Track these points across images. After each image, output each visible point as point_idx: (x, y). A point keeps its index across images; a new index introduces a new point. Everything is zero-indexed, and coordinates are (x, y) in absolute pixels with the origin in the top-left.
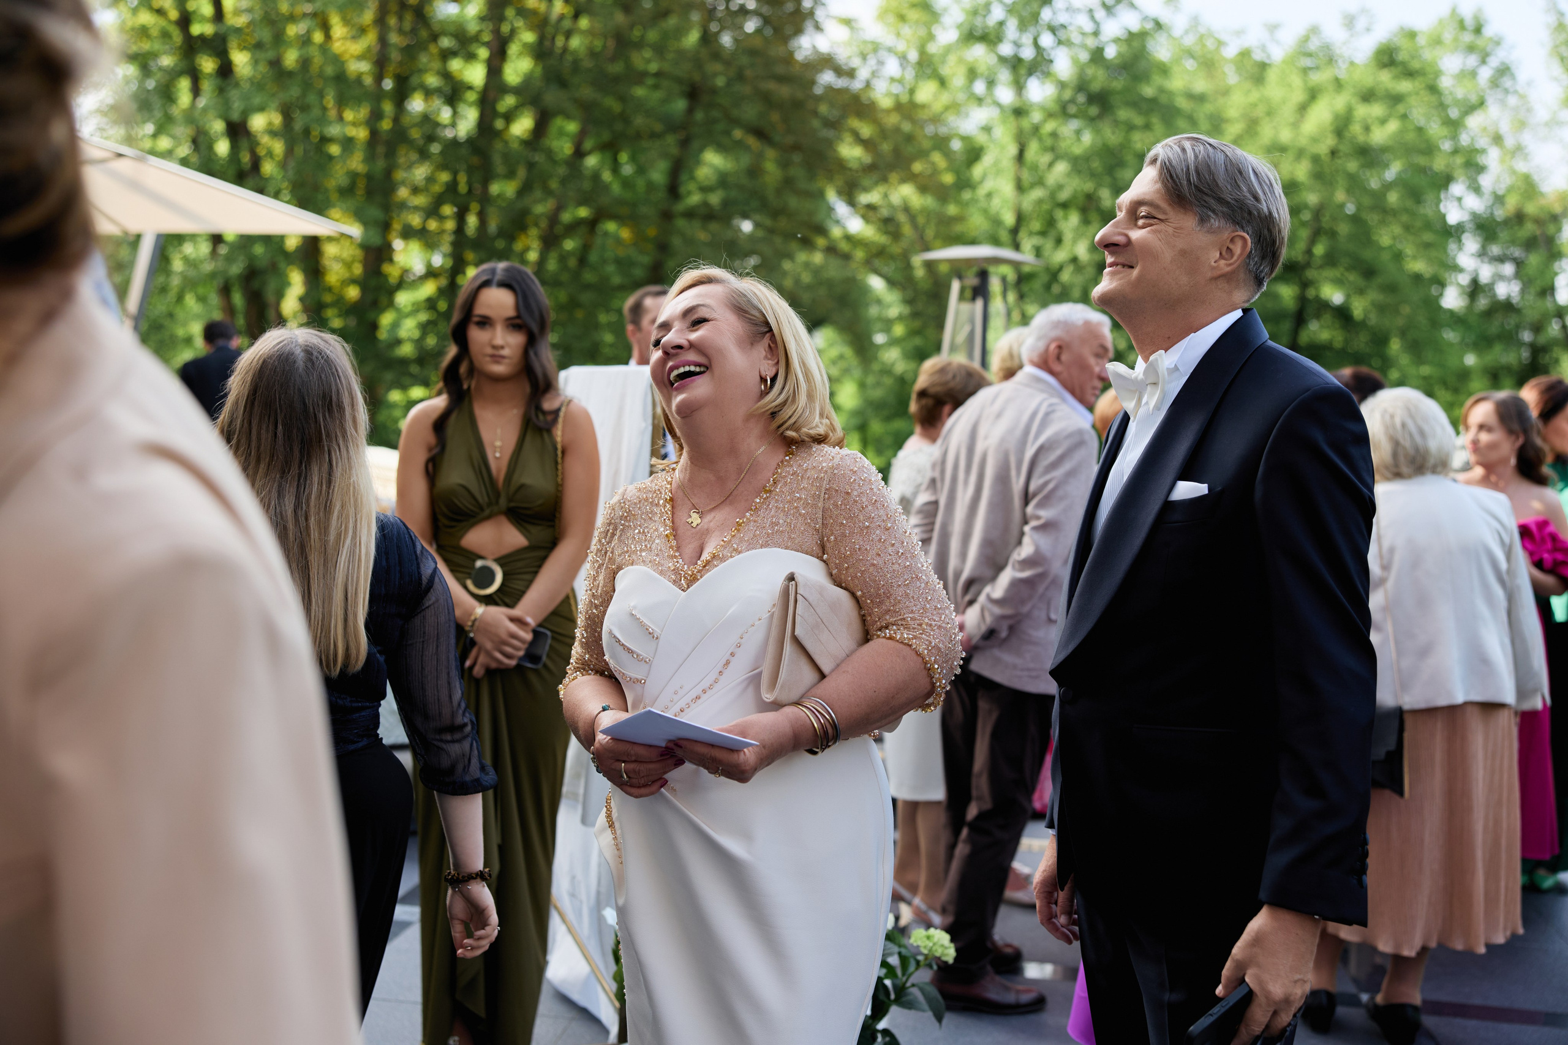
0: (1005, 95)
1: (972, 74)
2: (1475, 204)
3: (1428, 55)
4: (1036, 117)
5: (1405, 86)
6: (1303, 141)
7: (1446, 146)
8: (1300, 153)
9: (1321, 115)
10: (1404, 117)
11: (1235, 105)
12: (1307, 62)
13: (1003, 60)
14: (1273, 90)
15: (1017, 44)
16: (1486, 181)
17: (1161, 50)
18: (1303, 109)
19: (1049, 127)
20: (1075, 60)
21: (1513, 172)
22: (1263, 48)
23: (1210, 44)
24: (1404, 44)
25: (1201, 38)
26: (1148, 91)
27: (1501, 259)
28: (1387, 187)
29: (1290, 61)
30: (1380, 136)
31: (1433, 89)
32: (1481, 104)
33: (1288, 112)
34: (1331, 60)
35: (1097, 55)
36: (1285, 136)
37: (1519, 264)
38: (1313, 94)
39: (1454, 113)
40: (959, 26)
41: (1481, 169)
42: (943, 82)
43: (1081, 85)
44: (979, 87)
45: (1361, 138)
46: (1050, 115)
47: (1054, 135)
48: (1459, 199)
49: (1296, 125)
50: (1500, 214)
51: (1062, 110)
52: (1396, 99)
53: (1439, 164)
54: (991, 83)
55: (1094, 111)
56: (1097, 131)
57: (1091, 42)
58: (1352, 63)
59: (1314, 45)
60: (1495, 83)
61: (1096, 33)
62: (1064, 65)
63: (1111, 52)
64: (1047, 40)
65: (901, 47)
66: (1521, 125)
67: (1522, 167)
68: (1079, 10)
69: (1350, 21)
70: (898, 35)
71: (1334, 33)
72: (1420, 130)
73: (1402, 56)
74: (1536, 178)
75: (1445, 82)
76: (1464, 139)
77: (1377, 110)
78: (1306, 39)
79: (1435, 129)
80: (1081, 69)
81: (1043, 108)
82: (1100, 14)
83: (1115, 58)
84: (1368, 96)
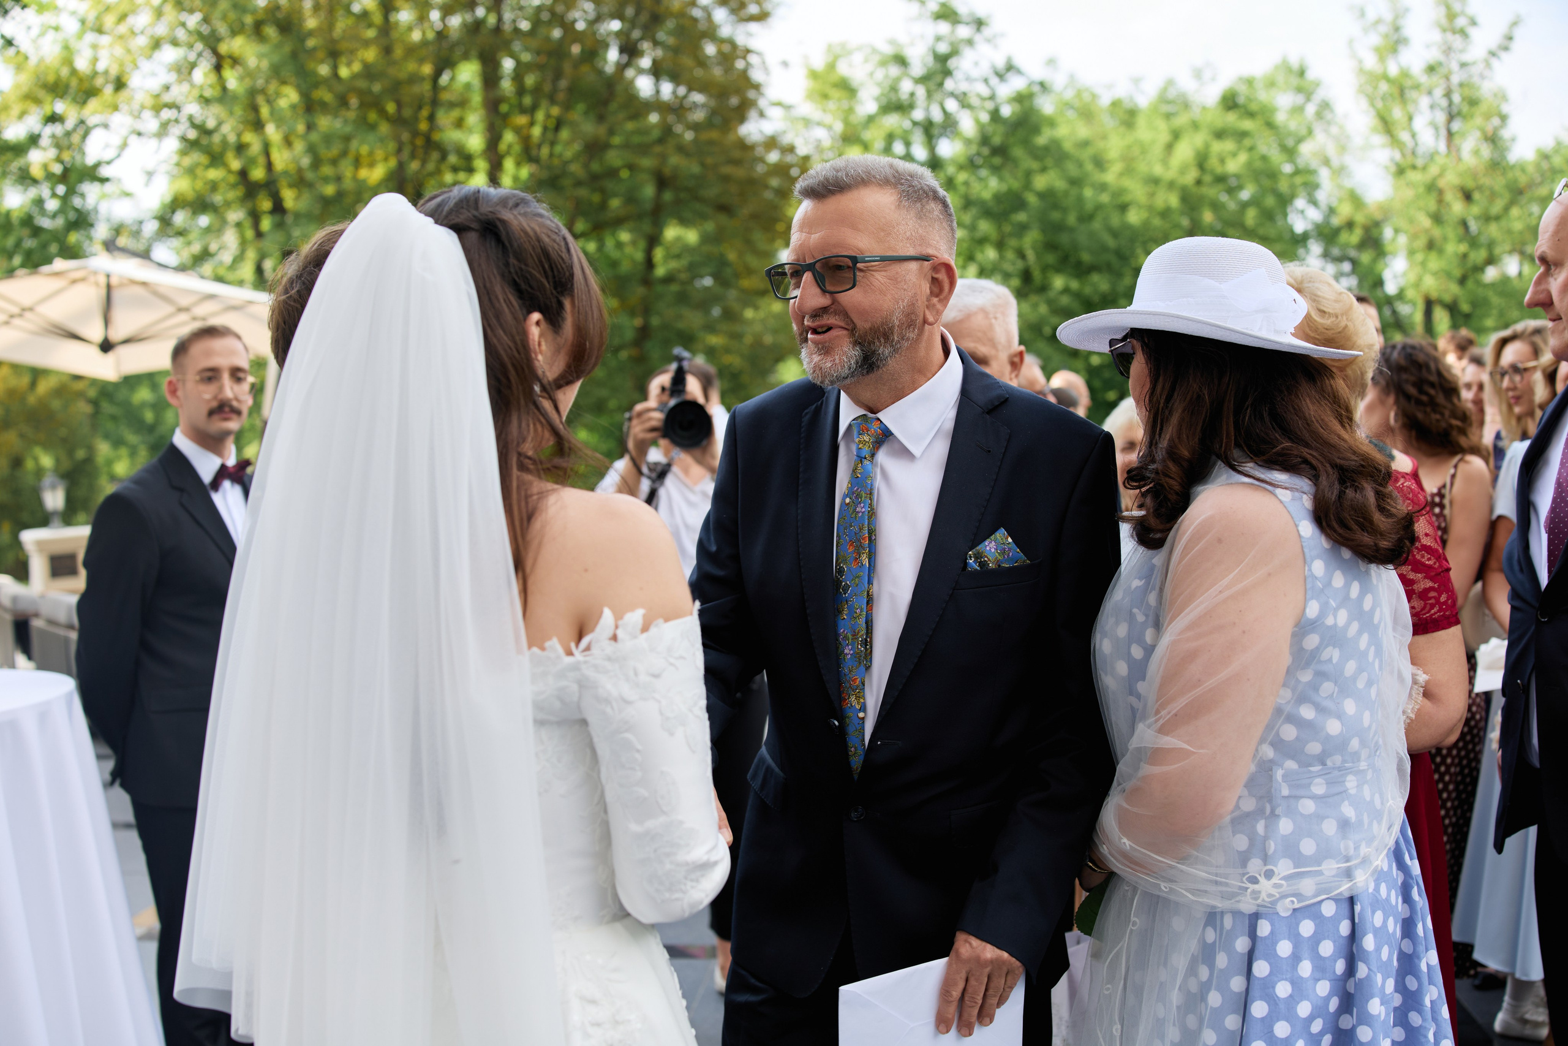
0: (920, 152)
1: (890, 138)
2: (1315, 215)
3: (1263, 96)
4: (951, 170)
5: (1247, 125)
6: (1170, 174)
7: (1287, 168)
8: (1171, 185)
9: (1184, 151)
10: (1251, 149)
11: (1114, 146)
12: (1166, 108)
13: (915, 124)
14: (1143, 132)
15: (927, 109)
16: (1321, 196)
17: (1046, 106)
18: (1169, 147)
19: (962, 177)
20: (977, 121)
21: (1340, 187)
22: (1131, 99)
23: (1086, 97)
24: (1242, 89)
25: (1079, 93)
26: (1041, 140)
27: (1339, 260)
28: (1244, 206)
29: (1154, 109)
30: (1233, 166)
31: (1270, 125)
32: (1310, 132)
33: (1157, 150)
34: (1186, 105)
35: (995, 115)
36: (1158, 170)
37: (1354, 262)
38: (1176, 135)
39: (1290, 143)
40: (877, 99)
41: (1316, 186)
42: (866, 147)
43: (985, 140)
44: (899, 148)
45: (1219, 170)
46: (961, 168)
47: (966, 184)
48: (1302, 212)
49: (1165, 162)
50: (1336, 221)
51: (970, 165)
52: (1242, 135)
53: (1283, 186)
54: (908, 144)
55: (997, 160)
56: (1001, 179)
57: (990, 105)
58: (1204, 108)
59: (1172, 94)
60: (1319, 115)
61: (992, 97)
62: (967, 125)
63: (1006, 111)
64: (952, 105)
65: (828, 119)
66: (1343, 149)
67: (1348, 184)
68: (976, 80)
69: (1198, 74)
70: (824, 111)
71: (1186, 84)
72: (1264, 158)
73: (1241, 100)
74: (1359, 191)
75: (1280, 118)
76: (1301, 162)
77: (1228, 145)
78: (1165, 90)
79: (1276, 156)
80: (981, 127)
81: (953, 161)
82: (994, 81)
83: (1011, 116)
84: (1220, 134)
